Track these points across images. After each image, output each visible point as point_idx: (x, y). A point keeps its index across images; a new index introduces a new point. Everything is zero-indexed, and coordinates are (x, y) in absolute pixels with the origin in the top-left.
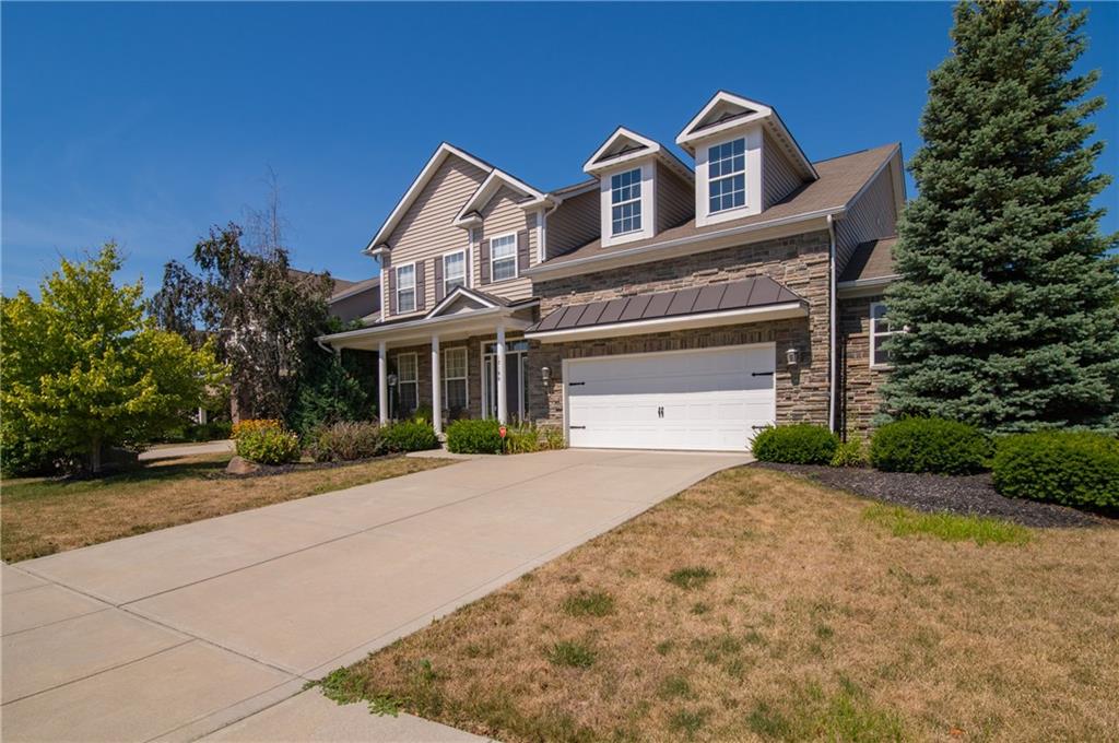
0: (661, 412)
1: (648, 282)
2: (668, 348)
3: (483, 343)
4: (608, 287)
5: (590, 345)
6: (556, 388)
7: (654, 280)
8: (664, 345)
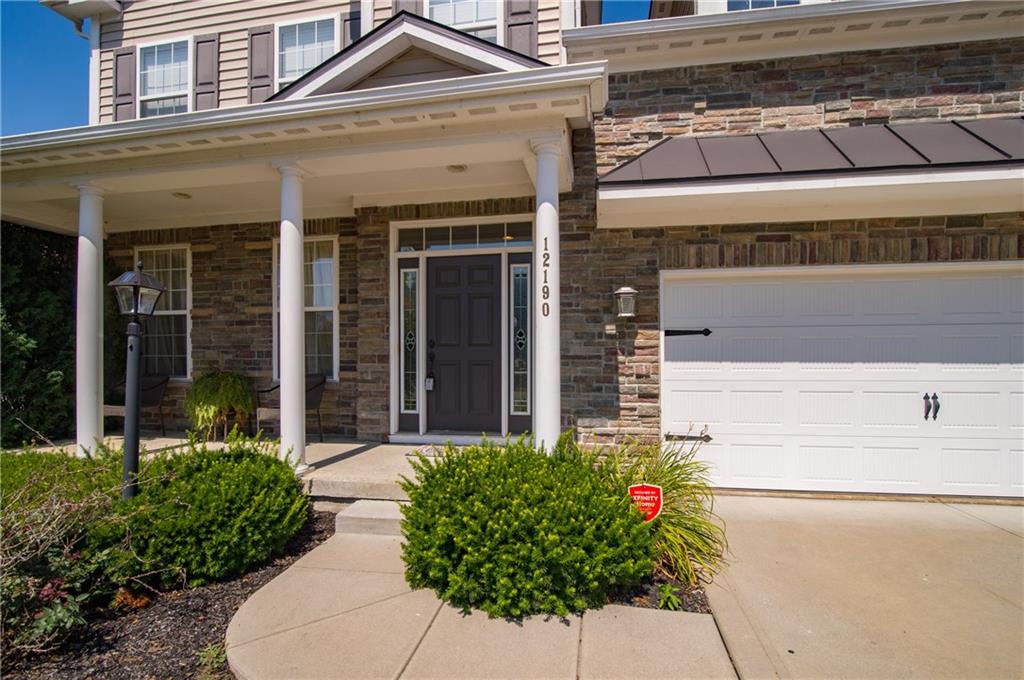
0: (932, 406)
1: (922, 92)
2: (980, 254)
3: (395, 227)
4: (803, 100)
5: (747, 239)
6: (639, 341)
7: (937, 91)
8: (970, 244)
